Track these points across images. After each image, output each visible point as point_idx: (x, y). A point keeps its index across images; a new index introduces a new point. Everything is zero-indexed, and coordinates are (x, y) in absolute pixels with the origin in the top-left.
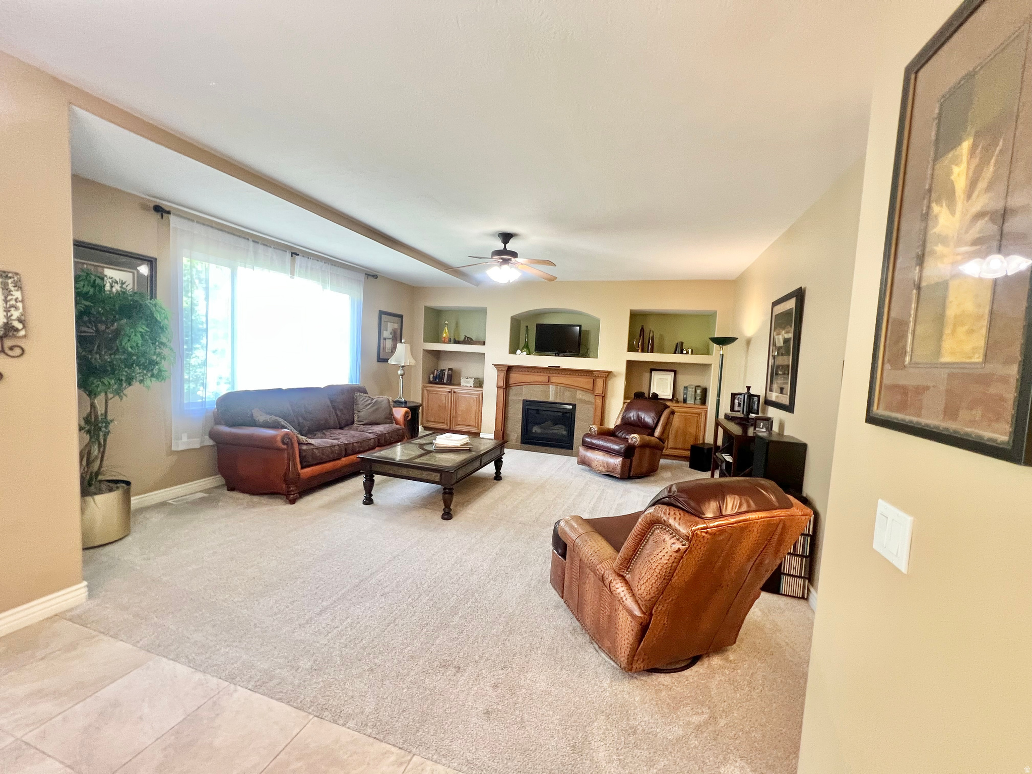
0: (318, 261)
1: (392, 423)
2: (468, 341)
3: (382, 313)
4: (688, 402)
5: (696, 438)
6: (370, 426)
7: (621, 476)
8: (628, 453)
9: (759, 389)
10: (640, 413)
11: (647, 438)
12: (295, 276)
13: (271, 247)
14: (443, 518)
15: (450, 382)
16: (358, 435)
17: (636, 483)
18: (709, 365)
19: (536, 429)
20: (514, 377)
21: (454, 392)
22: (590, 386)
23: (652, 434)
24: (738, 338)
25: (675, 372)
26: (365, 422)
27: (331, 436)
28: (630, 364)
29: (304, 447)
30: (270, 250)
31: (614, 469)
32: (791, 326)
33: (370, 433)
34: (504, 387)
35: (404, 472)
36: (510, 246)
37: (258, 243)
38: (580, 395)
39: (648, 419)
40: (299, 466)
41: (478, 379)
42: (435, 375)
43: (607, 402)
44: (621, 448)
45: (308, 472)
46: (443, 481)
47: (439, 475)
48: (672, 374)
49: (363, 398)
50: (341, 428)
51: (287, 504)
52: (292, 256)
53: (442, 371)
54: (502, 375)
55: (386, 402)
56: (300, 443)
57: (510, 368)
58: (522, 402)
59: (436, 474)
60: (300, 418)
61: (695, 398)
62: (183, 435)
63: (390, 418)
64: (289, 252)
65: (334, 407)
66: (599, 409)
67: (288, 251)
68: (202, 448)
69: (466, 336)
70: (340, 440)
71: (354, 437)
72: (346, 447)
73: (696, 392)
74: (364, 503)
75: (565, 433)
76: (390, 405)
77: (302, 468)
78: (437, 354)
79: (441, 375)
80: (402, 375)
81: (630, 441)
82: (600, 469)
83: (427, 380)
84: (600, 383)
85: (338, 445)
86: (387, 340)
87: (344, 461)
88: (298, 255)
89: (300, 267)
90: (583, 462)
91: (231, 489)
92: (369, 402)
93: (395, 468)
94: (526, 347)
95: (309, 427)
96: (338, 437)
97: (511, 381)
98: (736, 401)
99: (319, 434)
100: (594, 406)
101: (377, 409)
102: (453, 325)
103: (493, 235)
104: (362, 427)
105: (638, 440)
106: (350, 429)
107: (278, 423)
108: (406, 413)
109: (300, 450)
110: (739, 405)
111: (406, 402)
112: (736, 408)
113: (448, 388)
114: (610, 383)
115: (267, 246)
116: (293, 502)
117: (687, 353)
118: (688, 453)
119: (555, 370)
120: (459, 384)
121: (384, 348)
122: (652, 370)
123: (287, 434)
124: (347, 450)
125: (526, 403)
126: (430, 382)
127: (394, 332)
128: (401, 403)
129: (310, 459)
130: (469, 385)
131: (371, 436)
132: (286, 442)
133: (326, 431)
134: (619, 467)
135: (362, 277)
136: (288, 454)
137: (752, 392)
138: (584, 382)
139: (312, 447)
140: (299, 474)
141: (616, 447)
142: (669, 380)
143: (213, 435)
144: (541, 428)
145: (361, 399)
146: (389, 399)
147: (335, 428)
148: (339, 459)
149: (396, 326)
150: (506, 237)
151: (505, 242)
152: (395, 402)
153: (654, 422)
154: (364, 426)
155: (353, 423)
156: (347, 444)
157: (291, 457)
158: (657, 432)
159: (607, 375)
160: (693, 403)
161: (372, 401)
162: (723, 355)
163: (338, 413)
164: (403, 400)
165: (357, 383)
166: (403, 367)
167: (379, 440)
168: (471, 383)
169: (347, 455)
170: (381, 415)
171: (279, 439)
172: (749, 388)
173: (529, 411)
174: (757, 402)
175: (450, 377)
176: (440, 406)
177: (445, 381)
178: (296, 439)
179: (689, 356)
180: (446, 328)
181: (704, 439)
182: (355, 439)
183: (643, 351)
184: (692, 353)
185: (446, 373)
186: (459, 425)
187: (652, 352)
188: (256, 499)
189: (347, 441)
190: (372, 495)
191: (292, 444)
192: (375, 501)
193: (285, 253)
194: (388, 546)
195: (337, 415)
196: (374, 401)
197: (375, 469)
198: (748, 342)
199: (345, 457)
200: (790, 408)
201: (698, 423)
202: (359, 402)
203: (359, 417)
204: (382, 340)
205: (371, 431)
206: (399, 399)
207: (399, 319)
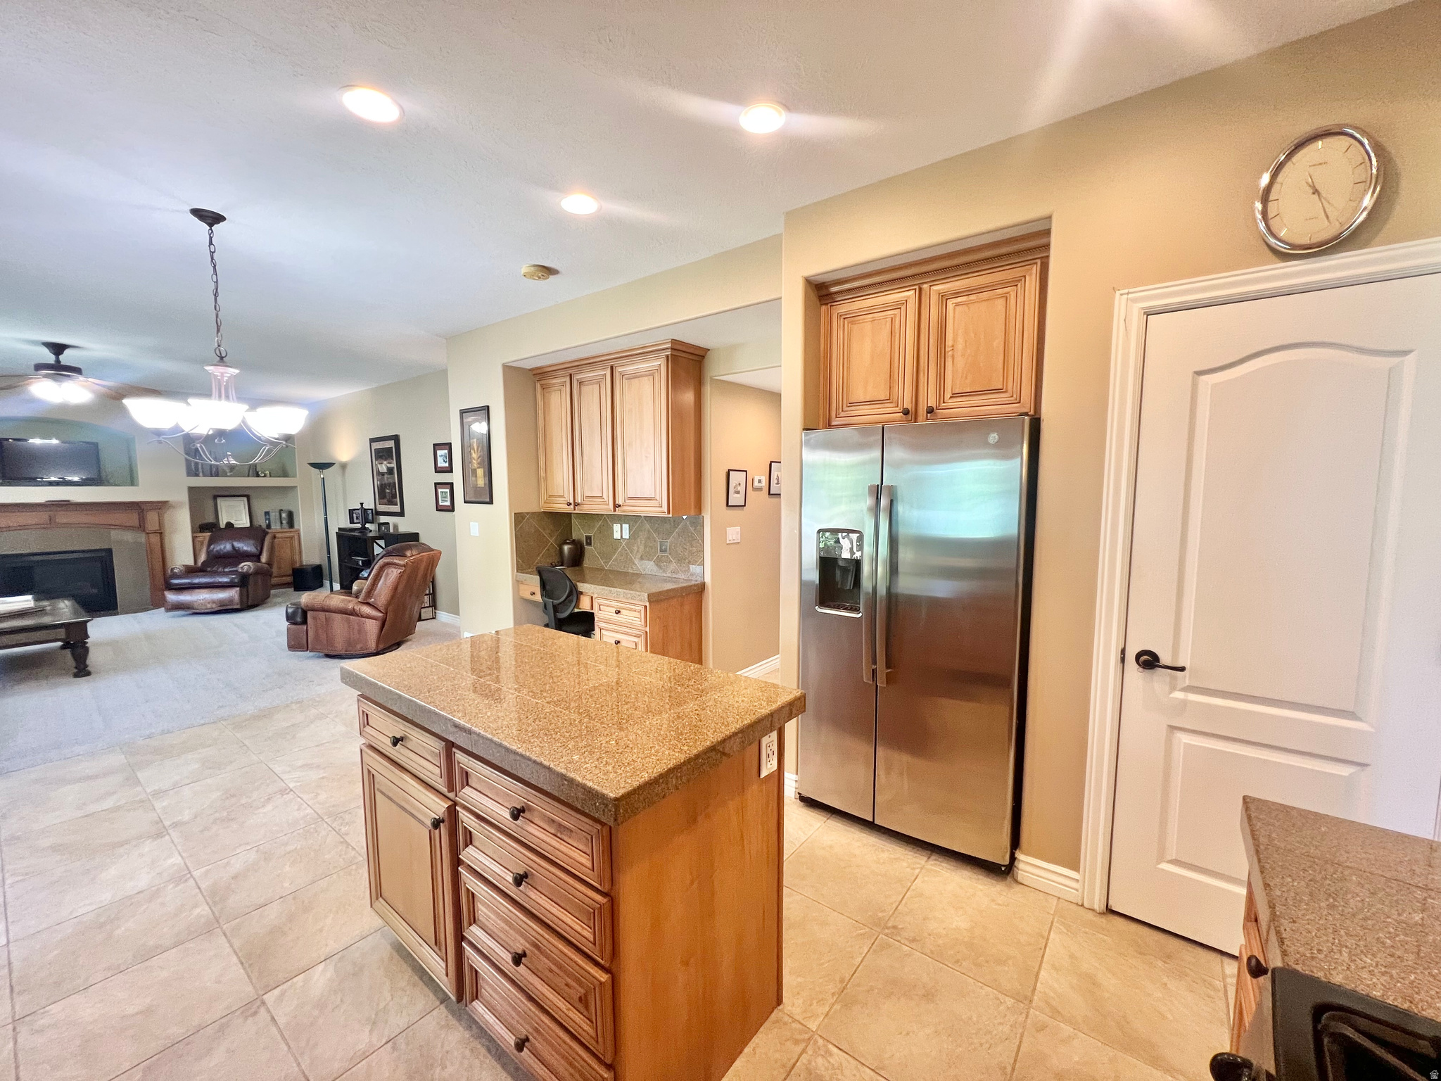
4: (273, 527)
5: (293, 562)
7: (240, 607)
8: (243, 582)
9: (369, 504)
10: (235, 544)
11: (258, 564)
14: (79, 676)
17: (257, 610)
18: (296, 487)
22: (134, 523)
23: (259, 561)
24: (334, 464)
25: (248, 497)
28: (192, 490)
31: (230, 602)
32: (393, 459)
38: (117, 535)
39: (246, 546)
43: (167, 539)
44: (234, 579)
46: (72, 636)
47: (63, 630)
48: (245, 499)
59: (58, 630)
61: (281, 523)
66: (157, 549)
73: (280, 516)
81: (240, 570)
82: (206, 609)
84: (151, 516)
90: (177, 608)
98: (354, 515)
100: (145, 547)
105: (251, 567)
110: (357, 518)
112: (355, 521)
114: (168, 516)
117: (265, 476)
118: (289, 579)
119: (62, 505)
122: (215, 497)
134: (236, 599)
137: (365, 506)
138: (125, 518)
141: (225, 580)
142: (242, 506)
150: (58, 349)
151: (59, 353)
153: (257, 549)
158: (264, 558)
159: (161, 506)
160: (279, 527)
162: (324, 478)
172: (362, 504)
174: (371, 514)
179: (268, 479)
181: (301, 561)
183: (203, 476)
184: (270, 476)
187: (217, 476)
198: (344, 466)
200: (401, 514)
201: (292, 548)
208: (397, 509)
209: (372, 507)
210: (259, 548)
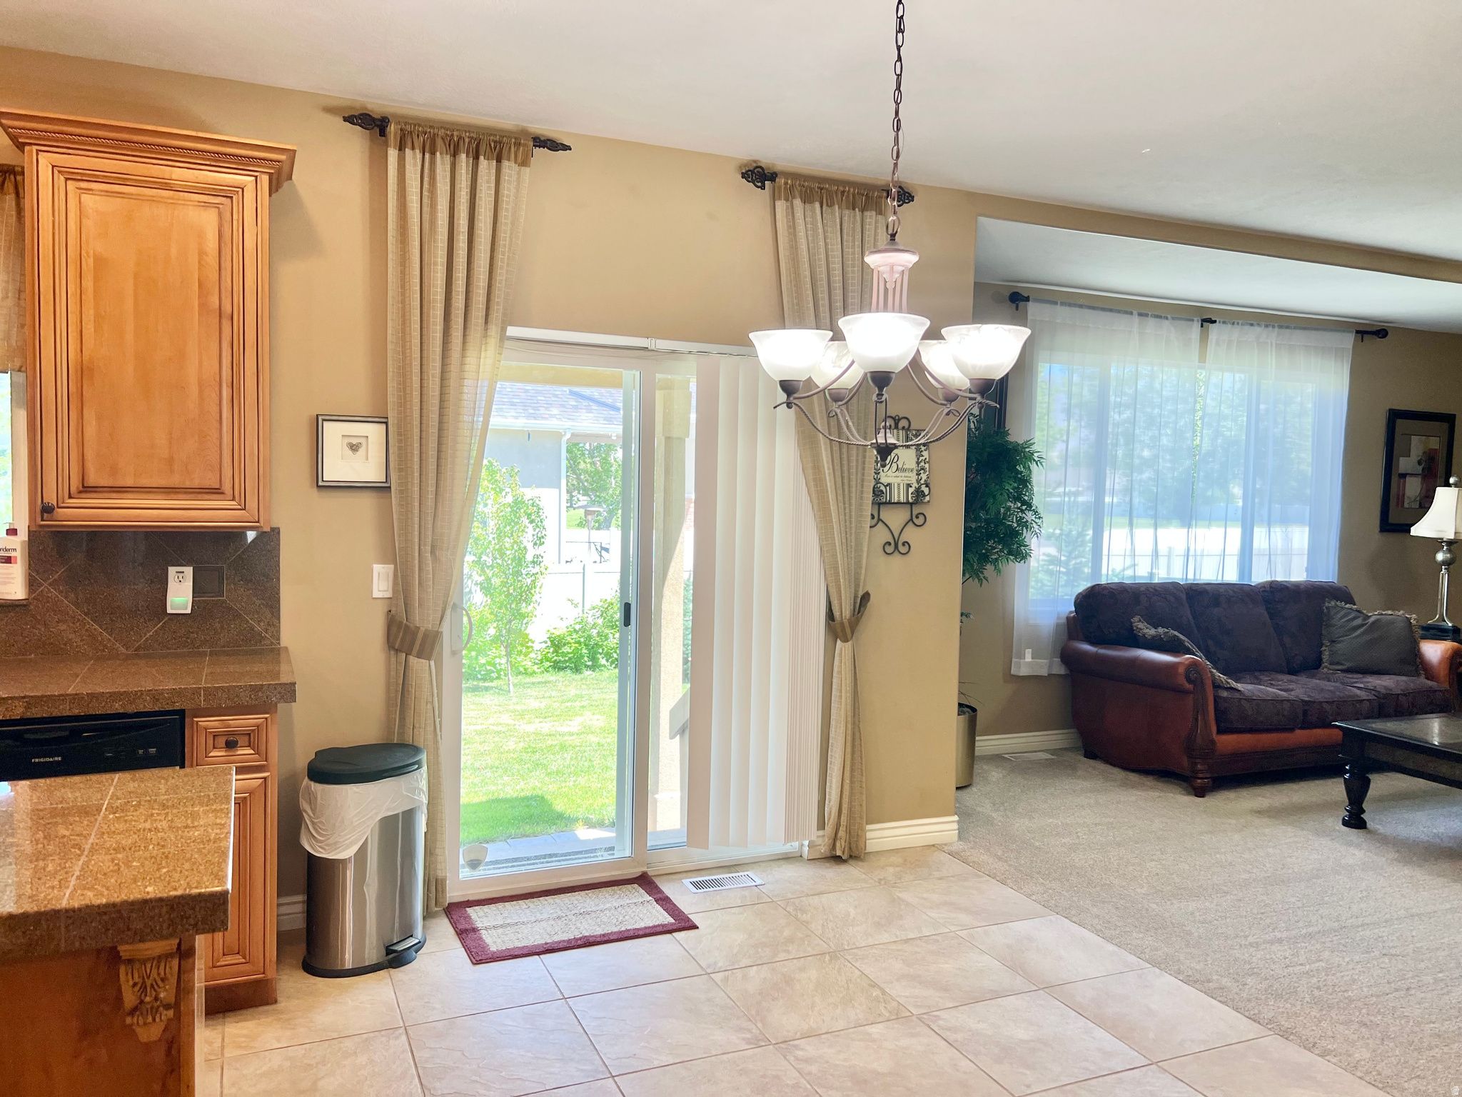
0: (1252, 325)
1: (1418, 675)
3: (1395, 416)
6: (1361, 676)
12: (1207, 362)
13: (1167, 318)
16: (1332, 688)
26: (1347, 665)
27: (1273, 683)
29: (1225, 694)
30: (1166, 323)
33: (1359, 688)
37: (1147, 315)
40: (1214, 729)
45: (1228, 742)
49: (1342, 613)
50: (1293, 672)
51: (1189, 794)
52: (1202, 326)
55: (1402, 625)
56: (1217, 686)
60: (1210, 643)
62: (1027, 651)
63: (1415, 662)
64: (1198, 321)
65: (1277, 628)
67: (1195, 319)
68: (1050, 675)
70: (1293, 693)
71: (1323, 691)
72: (1306, 708)
74: (1345, 823)
76: (1411, 633)
77: (1219, 732)
80: (1447, 563)
85: (1288, 701)
86: (1408, 479)
87: (1301, 736)
88: (1215, 322)
89: (1218, 344)
91: (1091, 755)
92: (1359, 621)
95: (1231, 661)
96: (1288, 687)
99: (1250, 677)
101: (1377, 640)
104: (1341, 675)
106: (1313, 676)
107: (1181, 642)
108: (1457, 654)
109: (1217, 699)
115: (1161, 317)
116: (1200, 794)
121: (1401, 498)
123: (1194, 664)
124: (1309, 715)
127: (1429, 459)
128: (1444, 631)
129: (1235, 718)
131: (1363, 695)
132: (1193, 678)
133: (1265, 673)
135: (1349, 342)
136: (1195, 702)
139: (1237, 695)
140: (1213, 742)
143: (1068, 657)
145: (1339, 616)
146: (1409, 620)
147: (1279, 671)
148: (1292, 730)
149: (1434, 443)
154: (1346, 674)
155: (1318, 664)
156: (1306, 702)
157: (1200, 710)
161: (1364, 619)
163: (1287, 641)
164: (1449, 624)
166: (1450, 543)
167: (1381, 705)
169: (1306, 725)
170: (1387, 654)
171: (1181, 670)
178: (1209, 675)
182: (1328, 696)
188: (1133, 777)
189: (1309, 695)
190: (1363, 810)
191: (1202, 683)
192: (1370, 824)
193: (1191, 322)
195: (1283, 645)
196: (1369, 621)
199: (1303, 728)
202: (1333, 622)
203: (1332, 653)
204: (1394, 479)
205: (1362, 686)
206: (1443, 623)
207: (1445, 426)
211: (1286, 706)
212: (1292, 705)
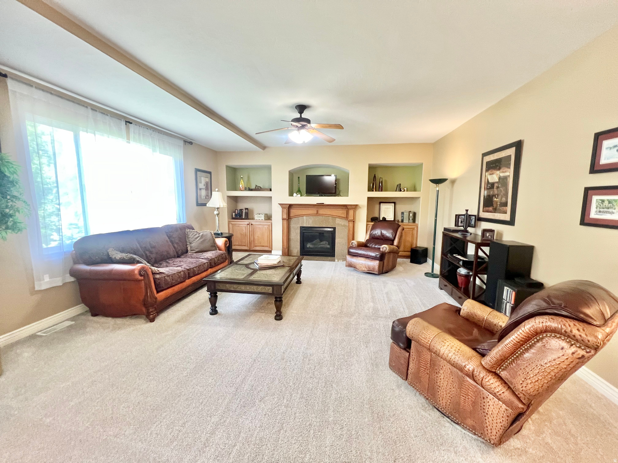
0: (148, 129)
1: (216, 250)
2: (258, 189)
3: (197, 170)
4: (404, 222)
5: (412, 245)
6: (201, 254)
7: (378, 273)
8: (382, 257)
9: (473, 211)
10: (382, 231)
11: (392, 246)
12: (130, 141)
13: (108, 115)
14: (276, 319)
15: (247, 218)
16: (195, 261)
18: (419, 198)
19: (309, 245)
20: (293, 212)
21: (252, 224)
22: (344, 215)
23: (392, 244)
24: (447, 179)
25: (395, 203)
26: (197, 250)
27: (174, 264)
28: (369, 199)
29: (158, 276)
30: (107, 118)
31: (374, 269)
33: (202, 258)
34: (287, 219)
35: (243, 288)
36: (305, 115)
37: (96, 111)
38: (338, 221)
39: (388, 233)
40: (155, 292)
41: (267, 214)
42: (236, 213)
43: (356, 225)
44: (377, 255)
45: (162, 295)
46: (275, 292)
47: (271, 288)
48: (393, 204)
49: (192, 233)
50: (179, 257)
51: (147, 322)
52: (126, 124)
53: (241, 210)
54: (286, 211)
55: (210, 235)
56: (154, 274)
57: (290, 206)
58: (299, 228)
59: (269, 288)
60: (147, 252)
61: (409, 219)
62: (45, 276)
63: (214, 247)
64: (124, 121)
65: (171, 242)
66: (351, 229)
67: (122, 120)
68: (64, 284)
69: (256, 186)
70: (183, 267)
71: (192, 263)
72: (189, 271)
73: (409, 215)
74: (211, 314)
75: (329, 246)
76: (213, 237)
77: (158, 292)
78: (235, 199)
79: (240, 213)
80: (218, 215)
81: (381, 250)
82: (363, 270)
83: (231, 217)
84: (351, 212)
85: (183, 271)
86: (202, 190)
87: (188, 282)
88: (131, 123)
89: (134, 133)
90: (350, 265)
91: (94, 315)
92: (197, 235)
93: (235, 286)
94: (299, 191)
95: (155, 259)
96: (180, 264)
97: (292, 215)
98: (460, 220)
99: (164, 264)
100: (347, 228)
101: (204, 241)
102: (246, 178)
103: (291, 107)
104: (195, 254)
105: (388, 248)
106: (186, 257)
107: (134, 259)
108: (226, 241)
109: (155, 279)
110: (461, 222)
111: (222, 234)
112: (460, 224)
113: (246, 222)
114: (357, 212)
115: (104, 114)
116: (152, 320)
117: (404, 191)
118: (409, 254)
119: (321, 205)
120: (253, 219)
121: (201, 196)
122: (380, 203)
123: (143, 269)
124: (189, 273)
125: (302, 228)
126: (233, 218)
127: (207, 184)
128: (218, 234)
129: (164, 285)
130: (261, 219)
131: (205, 261)
132: (143, 274)
133: (169, 260)
134: (377, 267)
135: (182, 143)
136: (146, 284)
137: (469, 213)
138: (341, 213)
139: (163, 275)
140: (156, 298)
141: (373, 254)
142: (392, 209)
143: (73, 273)
144: (312, 244)
145: (191, 234)
146: (211, 233)
147: (175, 257)
148: (184, 281)
149: (208, 180)
150: (302, 108)
151: (301, 112)
152: (215, 234)
153: (393, 236)
154: (196, 254)
155: (187, 252)
156: (189, 269)
157: (148, 286)
158: (396, 243)
159: (355, 207)
160: (408, 222)
161: (199, 234)
162: (438, 191)
163: (176, 245)
164: (219, 232)
165: (183, 222)
166: (218, 208)
167: (210, 263)
168: (262, 217)
169: (190, 277)
170: (207, 245)
171: (136, 272)
172: (467, 211)
173: (305, 233)
174: (474, 220)
175: (247, 214)
176: (241, 234)
177: (244, 217)
178: (150, 270)
179: (405, 192)
180: (242, 180)
181: (416, 244)
182: (194, 265)
183: (376, 191)
184: (407, 191)
185: (244, 211)
186: (256, 246)
187: (382, 191)
188: (119, 321)
189: (189, 267)
190: (216, 307)
191: (148, 275)
192: (219, 311)
193: (120, 121)
194: (245, 350)
195: (174, 247)
196: (201, 234)
197: (219, 288)
198: (453, 182)
199: (188, 279)
200: (511, 222)
201: (413, 234)
202: (190, 236)
203: (191, 247)
204: (199, 191)
205: (203, 257)
206: (218, 232)
207: (209, 175)
208: (507, 217)
209: (475, 213)
210: (394, 236)
211: (182, 273)
212: (184, 272)
